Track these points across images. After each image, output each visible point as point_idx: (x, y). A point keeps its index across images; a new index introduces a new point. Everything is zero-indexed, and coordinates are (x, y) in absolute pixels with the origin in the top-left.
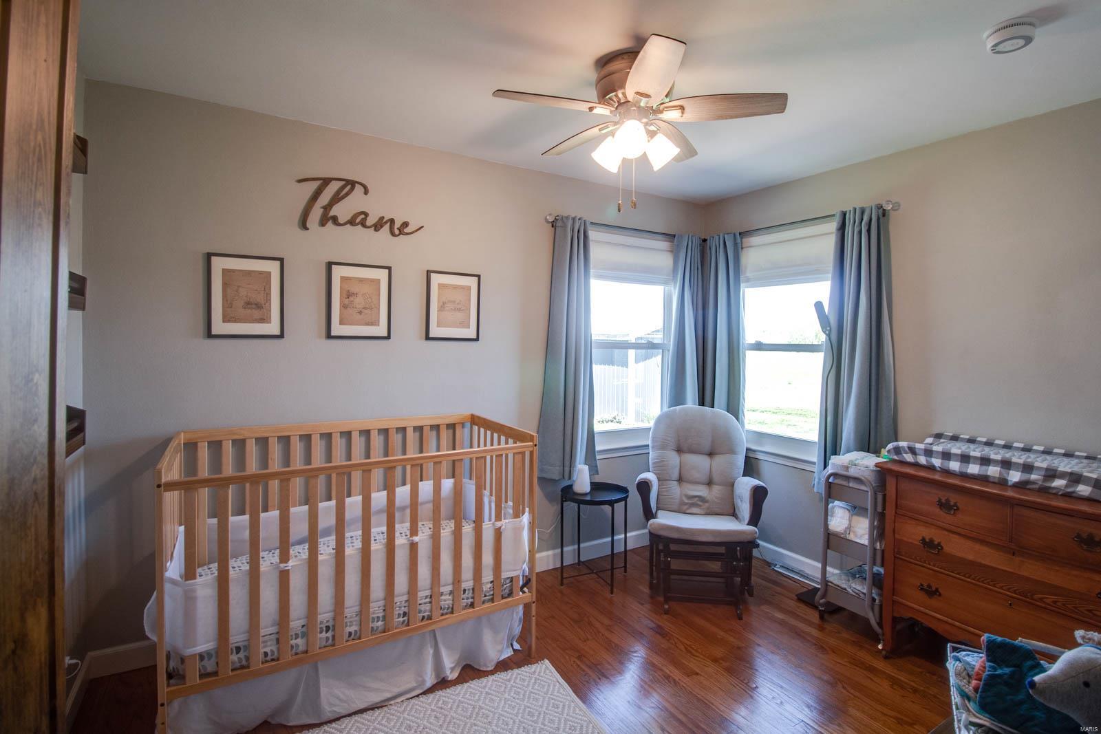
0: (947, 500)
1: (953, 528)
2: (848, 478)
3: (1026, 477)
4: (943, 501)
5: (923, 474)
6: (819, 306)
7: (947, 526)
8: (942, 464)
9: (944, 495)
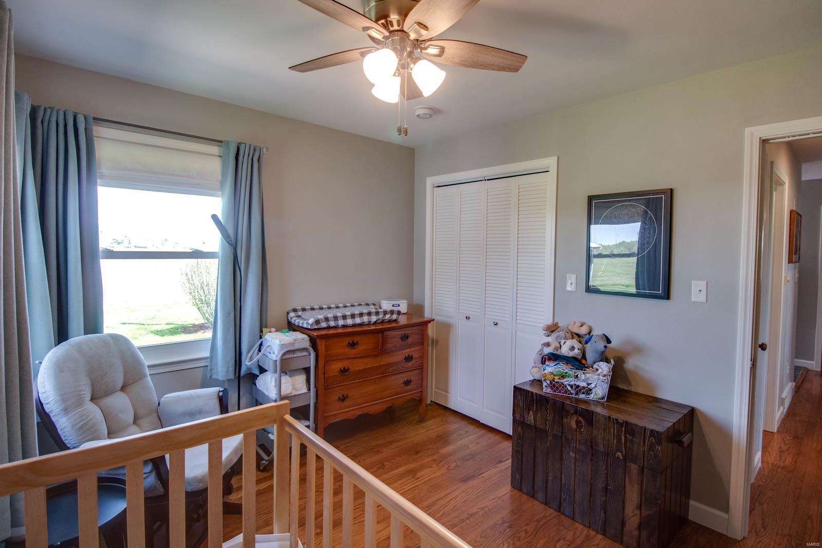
0: (353, 342)
1: (356, 356)
2: (294, 351)
3: (378, 317)
4: (351, 343)
5: (332, 332)
6: (214, 217)
7: (352, 356)
8: (344, 322)
9: (350, 340)
